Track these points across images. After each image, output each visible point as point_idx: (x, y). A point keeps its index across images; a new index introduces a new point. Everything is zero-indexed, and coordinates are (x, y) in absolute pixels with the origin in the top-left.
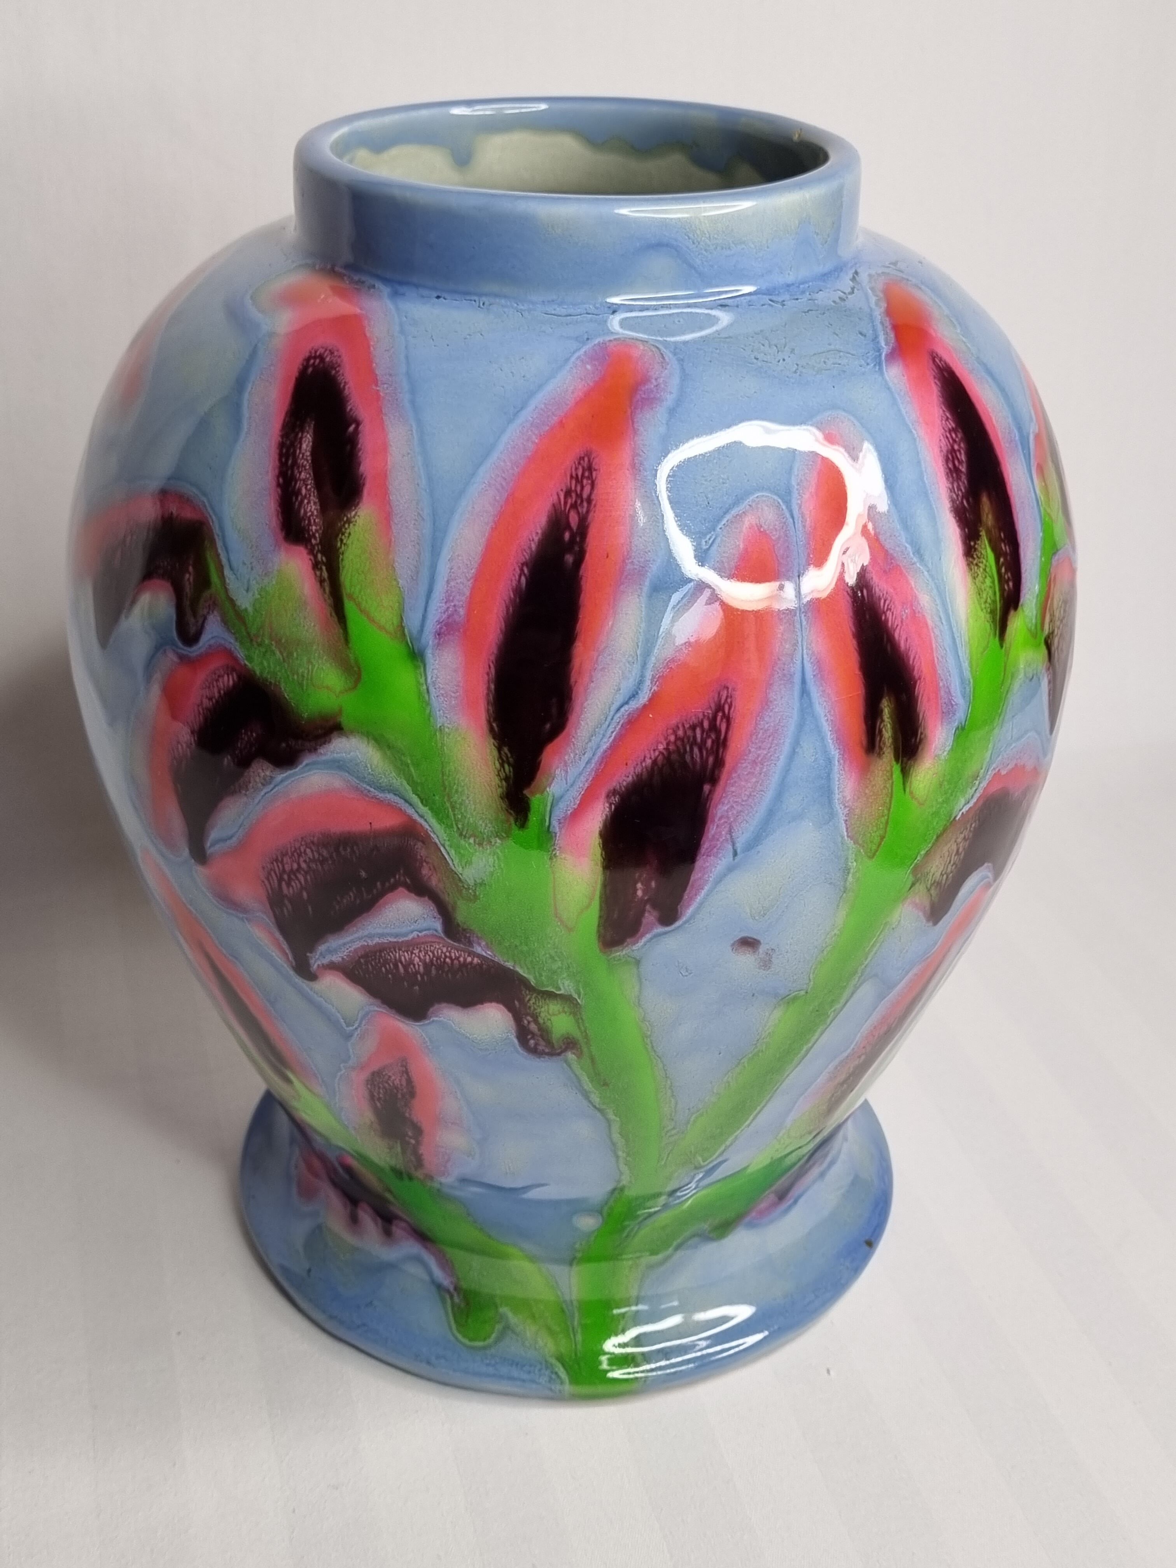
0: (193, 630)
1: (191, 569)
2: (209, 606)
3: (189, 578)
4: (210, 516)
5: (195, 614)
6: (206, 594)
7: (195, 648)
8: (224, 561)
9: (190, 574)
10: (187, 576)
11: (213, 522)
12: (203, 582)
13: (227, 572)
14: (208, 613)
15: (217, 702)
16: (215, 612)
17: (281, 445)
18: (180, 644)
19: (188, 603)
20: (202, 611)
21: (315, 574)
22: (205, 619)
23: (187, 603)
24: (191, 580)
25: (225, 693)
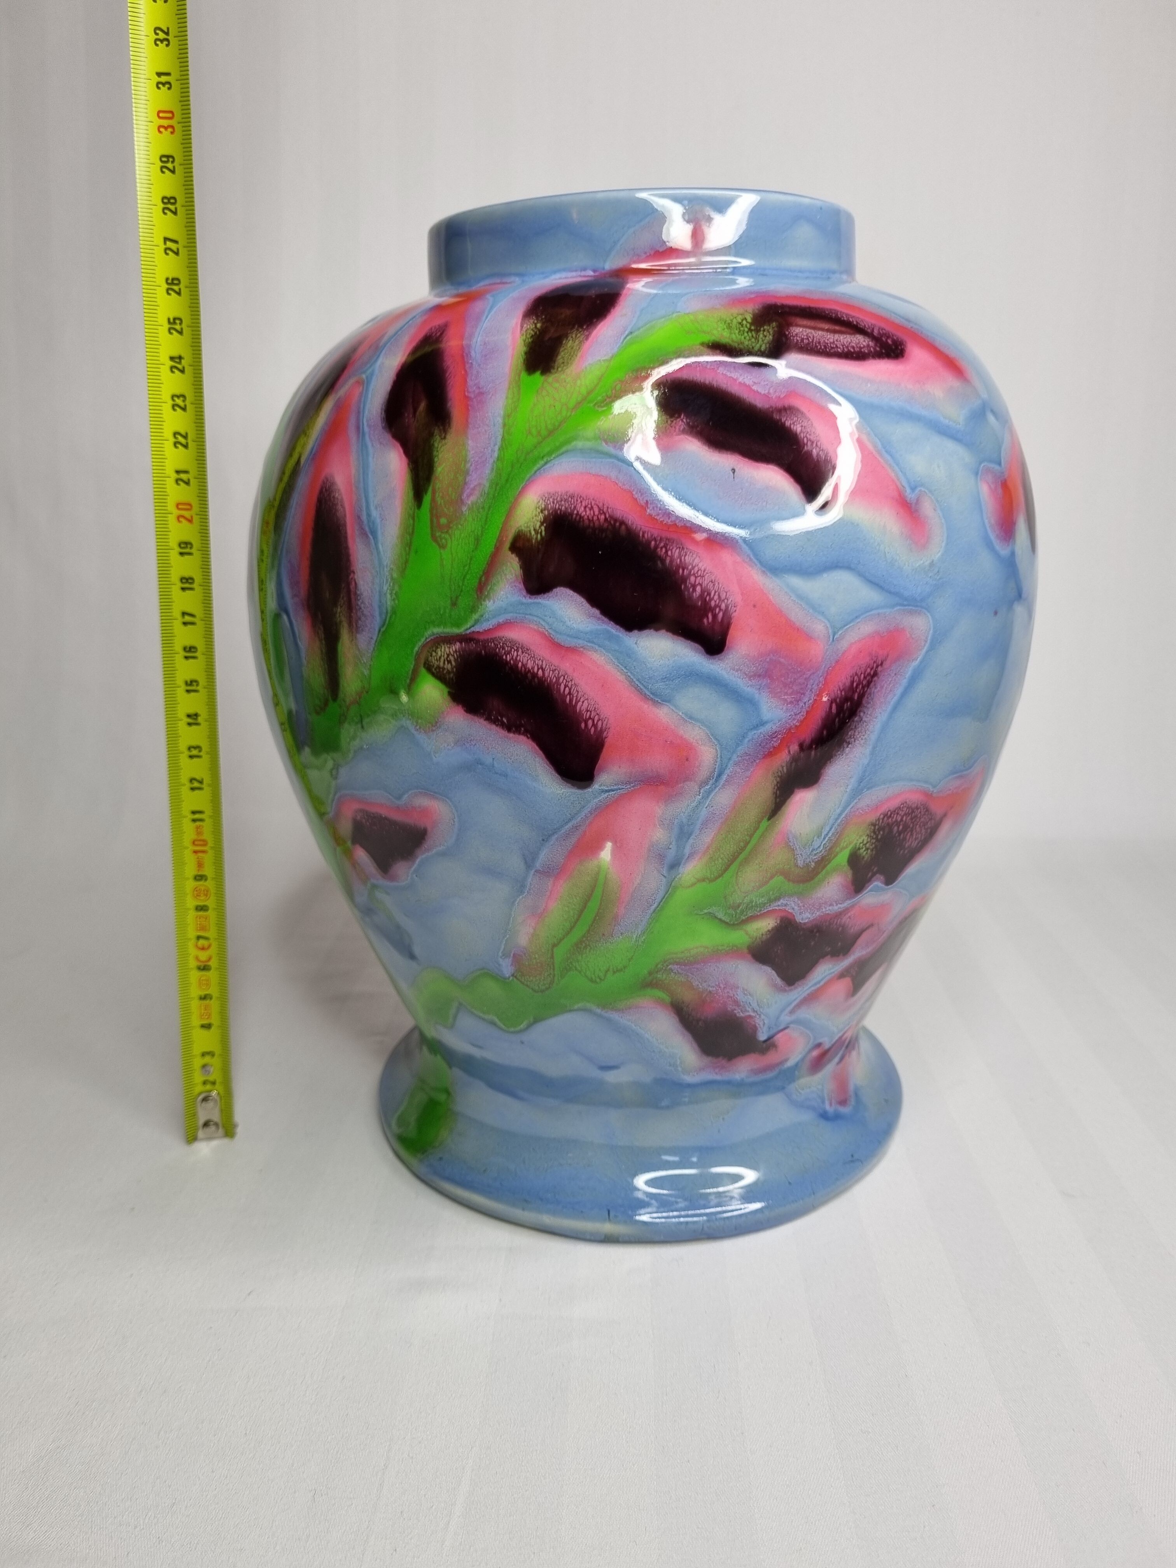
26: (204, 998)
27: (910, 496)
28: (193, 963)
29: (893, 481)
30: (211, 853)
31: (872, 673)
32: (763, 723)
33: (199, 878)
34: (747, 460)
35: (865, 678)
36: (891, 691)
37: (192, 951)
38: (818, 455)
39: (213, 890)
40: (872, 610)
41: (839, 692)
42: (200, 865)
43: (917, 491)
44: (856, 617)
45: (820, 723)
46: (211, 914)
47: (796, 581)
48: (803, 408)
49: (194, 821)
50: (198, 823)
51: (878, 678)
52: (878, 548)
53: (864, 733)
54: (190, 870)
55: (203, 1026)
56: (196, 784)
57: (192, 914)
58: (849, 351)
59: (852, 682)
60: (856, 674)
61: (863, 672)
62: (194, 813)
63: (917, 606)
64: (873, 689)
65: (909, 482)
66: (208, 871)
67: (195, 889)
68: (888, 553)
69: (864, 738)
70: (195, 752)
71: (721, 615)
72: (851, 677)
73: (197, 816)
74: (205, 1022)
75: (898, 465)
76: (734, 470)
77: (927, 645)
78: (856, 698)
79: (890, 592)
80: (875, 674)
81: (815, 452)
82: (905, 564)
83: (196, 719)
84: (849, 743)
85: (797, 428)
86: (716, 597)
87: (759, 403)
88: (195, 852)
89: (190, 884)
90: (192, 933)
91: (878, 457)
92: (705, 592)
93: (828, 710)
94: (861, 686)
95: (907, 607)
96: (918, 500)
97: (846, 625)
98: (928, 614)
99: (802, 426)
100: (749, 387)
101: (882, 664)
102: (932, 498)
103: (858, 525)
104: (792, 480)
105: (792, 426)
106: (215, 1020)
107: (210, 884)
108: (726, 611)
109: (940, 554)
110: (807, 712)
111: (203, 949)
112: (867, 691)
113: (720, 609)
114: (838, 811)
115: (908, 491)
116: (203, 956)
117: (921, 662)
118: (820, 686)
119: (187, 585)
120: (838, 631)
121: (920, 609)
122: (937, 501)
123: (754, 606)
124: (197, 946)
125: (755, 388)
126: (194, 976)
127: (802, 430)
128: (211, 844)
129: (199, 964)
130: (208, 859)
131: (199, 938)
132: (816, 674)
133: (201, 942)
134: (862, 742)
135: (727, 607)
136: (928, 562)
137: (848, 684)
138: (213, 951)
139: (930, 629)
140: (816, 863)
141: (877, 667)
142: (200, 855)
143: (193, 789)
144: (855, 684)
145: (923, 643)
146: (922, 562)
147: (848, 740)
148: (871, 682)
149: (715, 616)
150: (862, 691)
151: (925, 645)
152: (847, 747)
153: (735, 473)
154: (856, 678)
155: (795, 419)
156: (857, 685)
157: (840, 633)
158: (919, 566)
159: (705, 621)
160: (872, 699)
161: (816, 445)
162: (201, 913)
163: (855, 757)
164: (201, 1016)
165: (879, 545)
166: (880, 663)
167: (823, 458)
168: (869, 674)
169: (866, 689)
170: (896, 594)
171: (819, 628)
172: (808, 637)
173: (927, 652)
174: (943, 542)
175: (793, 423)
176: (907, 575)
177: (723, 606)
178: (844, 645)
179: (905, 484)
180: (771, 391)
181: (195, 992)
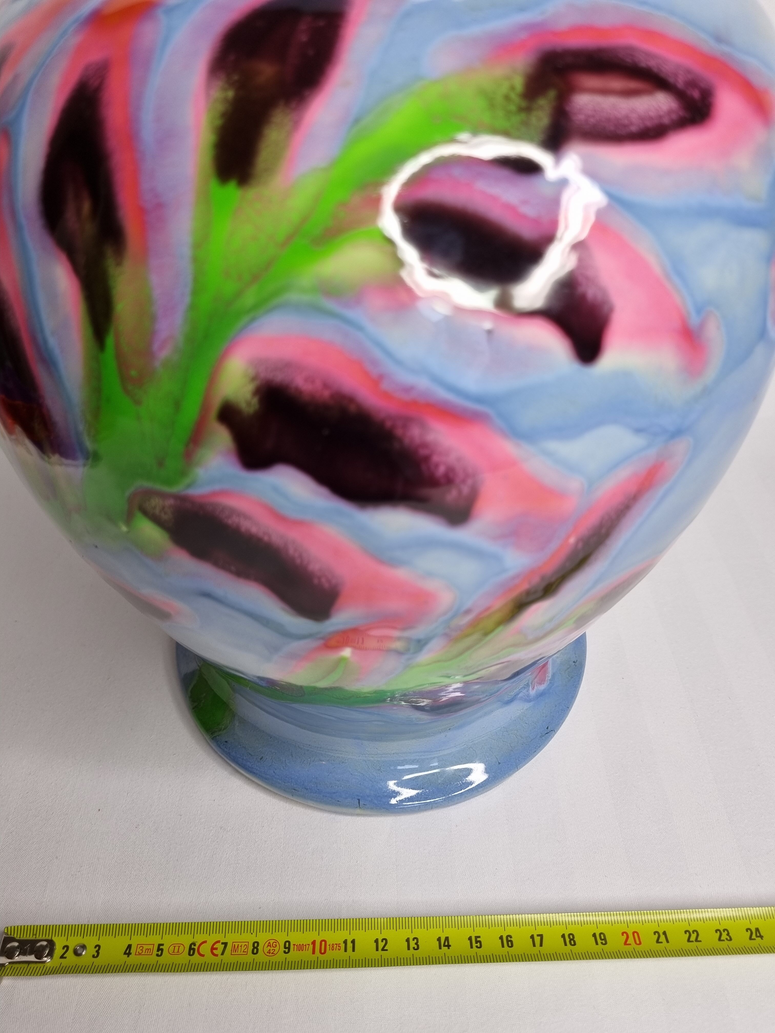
26: (160, 948)
28: (199, 939)
30: (314, 957)
33: (287, 947)
37: (212, 940)
39: (274, 959)
42: (300, 947)
46: (250, 957)
49: (345, 942)
50: (343, 946)
54: (296, 938)
55: (129, 947)
56: (381, 945)
57: (251, 939)
62: (353, 942)
66: (294, 955)
67: (276, 941)
70: (413, 944)
73: (350, 945)
74: (133, 950)
83: (445, 946)
88: (314, 943)
89: (281, 938)
90: (230, 938)
106: (133, 959)
107: (281, 956)
111: (213, 949)
116: (205, 949)
119: (568, 940)
124: (218, 942)
126: (186, 940)
128: (322, 957)
129: (197, 945)
130: (307, 955)
131: (225, 944)
133: (220, 947)
138: (209, 958)
142: (311, 946)
143: (376, 941)
162: (251, 948)
164: (142, 946)
181: (168, 940)
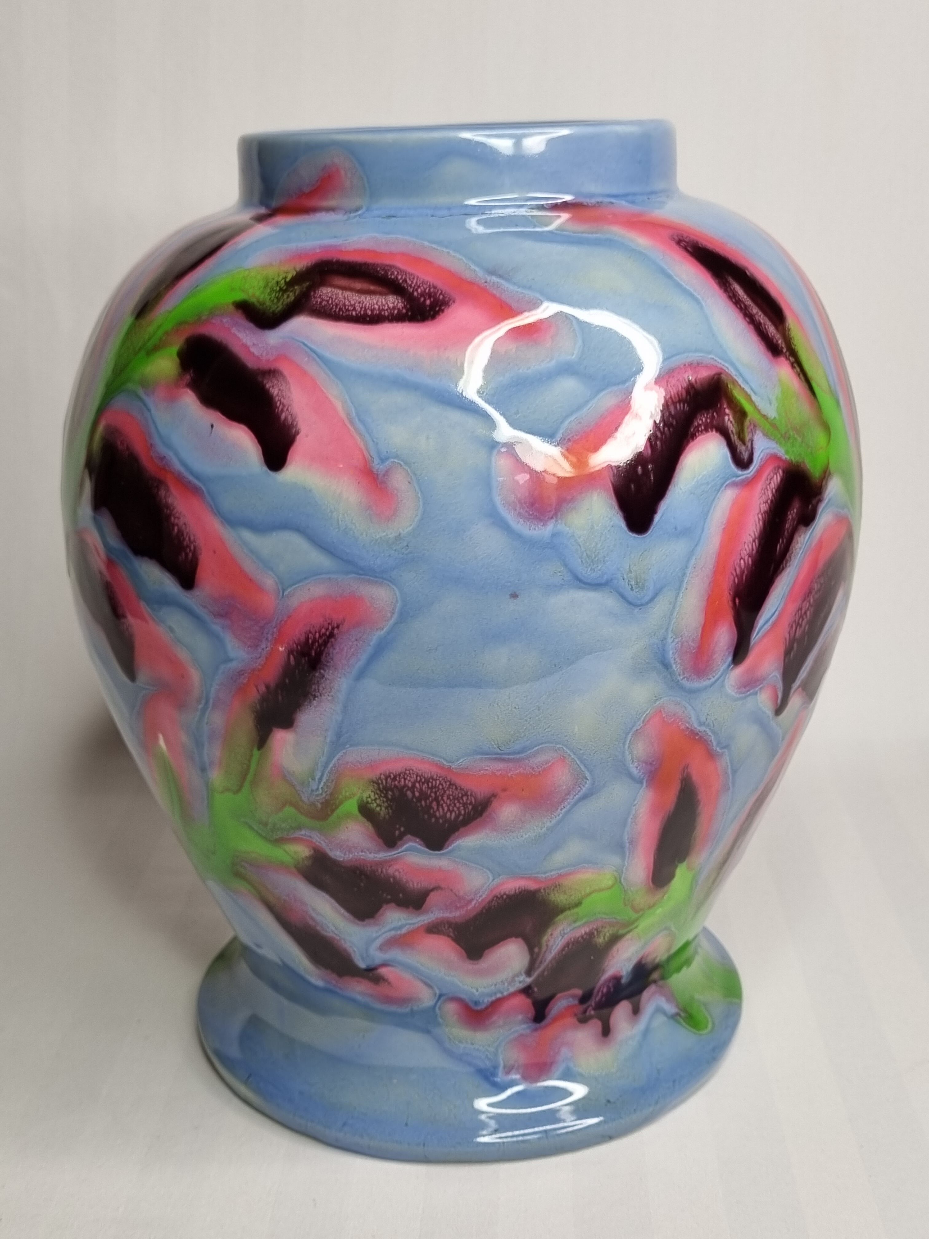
0: (746, 456)
1: (727, 411)
2: (751, 429)
3: (729, 420)
4: (723, 365)
5: (744, 442)
6: (747, 423)
7: (751, 468)
8: (749, 391)
9: (728, 415)
10: (726, 418)
11: (728, 368)
12: (741, 414)
13: (754, 398)
14: (753, 435)
15: (772, 501)
16: (757, 432)
17: (730, 298)
18: (740, 472)
19: (736, 437)
20: (747, 438)
21: (794, 371)
22: (752, 441)
23: (734, 438)
24: (731, 419)
25: (776, 491)
27: (378, 466)
29: (360, 450)
31: (328, 633)
32: (230, 660)
34: (224, 418)
35: (320, 637)
36: (353, 654)
38: (286, 418)
40: (320, 574)
41: (295, 646)
43: (387, 463)
44: (305, 578)
45: (281, 670)
47: (247, 535)
48: (286, 373)
51: (336, 640)
52: (330, 514)
53: (329, 690)
58: (366, 314)
59: (307, 639)
60: (310, 632)
61: (317, 631)
63: (376, 577)
64: (331, 650)
65: (379, 453)
68: (342, 521)
69: (330, 694)
71: (190, 555)
72: (305, 633)
75: (370, 434)
76: (212, 426)
77: (396, 616)
78: (313, 654)
79: (342, 559)
80: (332, 635)
81: (283, 417)
82: (362, 534)
84: (315, 696)
85: (275, 391)
86: (187, 539)
87: (251, 364)
91: (349, 425)
92: (180, 531)
93: (286, 660)
94: (317, 644)
95: (363, 576)
96: (387, 472)
97: (296, 584)
98: (394, 587)
99: (279, 390)
100: (246, 347)
101: (338, 627)
102: (409, 470)
103: (310, 490)
104: (256, 441)
105: (271, 389)
108: (195, 553)
109: (411, 528)
110: (267, 658)
112: (324, 650)
113: (190, 550)
114: (324, 759)
115: (376, 461)
117: (388, 633)
118: (275, 636)
120: (288, 588)
121: (381, 580)
122: (415, 474)
123: (215, 552)
125: (253, 350)
127: (278, 393)
132: (269, 625)
134: (329, 698)
135: (195, 548)
136: (394, 535)
137: (303, 639)
139: (397, 601)
140: (322, 803)
141: (333, 629)
144: (310, 641)
145: (389, 615)
146: (384, 534)
147: (313, 693)
148: (328, 642)
149: (187, 555)
150: (318, 649)
151: (392, 616)
152: (314, 699)
153: (213, 429)
154: (310, 635)
155: (276, 382)
156: (313, 643)
157: (289, 590)
158: (381, 538)
159: (180, 558)
160: (332, 659)
161: (287, 409)
163: (325, 711)
165: (331, 512)
166: (335, 625)
167: (291, 422)
168: (324, 634)
169: (323, 648)
170: (349, 562)
171: (269, 582)
172: (260, 589)
173: (396, 624)
174: (417, 515)
175: (273, 386)
176: (364, 545)
177: (192, 548)
178: (294, 602)
179: (374, 453)
180: (264, 354)
